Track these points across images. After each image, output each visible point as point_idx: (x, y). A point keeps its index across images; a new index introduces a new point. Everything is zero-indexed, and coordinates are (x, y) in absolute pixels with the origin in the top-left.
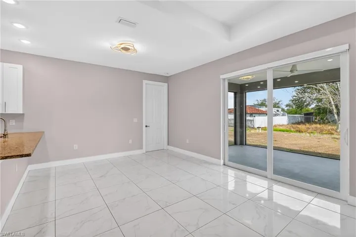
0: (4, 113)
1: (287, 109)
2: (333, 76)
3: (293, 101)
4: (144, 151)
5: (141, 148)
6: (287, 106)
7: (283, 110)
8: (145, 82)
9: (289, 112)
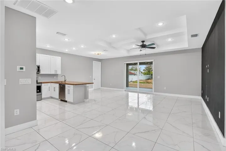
0: (56, 74)
1: (144, 72)
2: (151, 63)
3: (146, 68)
4: (93, 89)
5: (92, 88)
6: (144, 70)
7: (142, 72)
8: (94, 62)
9: (145, 74)
